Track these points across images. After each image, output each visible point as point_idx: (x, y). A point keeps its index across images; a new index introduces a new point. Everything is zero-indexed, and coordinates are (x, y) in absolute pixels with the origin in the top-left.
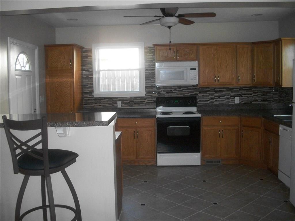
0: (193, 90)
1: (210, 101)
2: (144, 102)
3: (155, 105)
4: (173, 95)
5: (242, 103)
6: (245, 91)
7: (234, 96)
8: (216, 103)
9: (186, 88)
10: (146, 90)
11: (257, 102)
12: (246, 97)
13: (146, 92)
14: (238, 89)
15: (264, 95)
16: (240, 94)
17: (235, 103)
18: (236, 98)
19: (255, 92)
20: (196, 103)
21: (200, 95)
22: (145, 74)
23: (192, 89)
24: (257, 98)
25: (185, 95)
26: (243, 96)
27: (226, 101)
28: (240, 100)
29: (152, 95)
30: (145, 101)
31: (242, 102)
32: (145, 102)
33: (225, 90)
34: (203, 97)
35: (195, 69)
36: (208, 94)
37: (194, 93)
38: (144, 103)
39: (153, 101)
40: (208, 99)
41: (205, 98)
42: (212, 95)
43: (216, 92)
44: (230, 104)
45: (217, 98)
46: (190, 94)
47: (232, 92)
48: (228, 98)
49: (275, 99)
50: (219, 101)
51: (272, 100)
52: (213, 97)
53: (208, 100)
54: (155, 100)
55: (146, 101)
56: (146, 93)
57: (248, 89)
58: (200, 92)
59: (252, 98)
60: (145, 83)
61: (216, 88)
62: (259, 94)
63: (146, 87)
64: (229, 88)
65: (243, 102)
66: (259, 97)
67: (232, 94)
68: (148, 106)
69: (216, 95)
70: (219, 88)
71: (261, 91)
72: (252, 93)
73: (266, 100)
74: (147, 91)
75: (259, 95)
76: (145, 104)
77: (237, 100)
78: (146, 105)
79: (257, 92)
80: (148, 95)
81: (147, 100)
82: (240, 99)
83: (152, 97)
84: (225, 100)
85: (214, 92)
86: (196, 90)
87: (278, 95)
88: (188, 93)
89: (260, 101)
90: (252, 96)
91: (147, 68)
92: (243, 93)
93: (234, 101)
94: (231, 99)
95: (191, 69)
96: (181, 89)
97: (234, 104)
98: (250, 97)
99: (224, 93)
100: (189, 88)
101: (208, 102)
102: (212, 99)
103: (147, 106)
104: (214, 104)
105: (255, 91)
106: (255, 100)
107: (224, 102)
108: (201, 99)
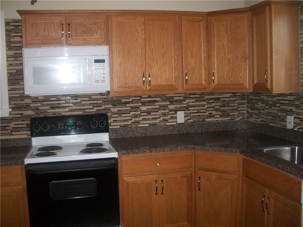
0: (101, 102)
1: (133, 121)
2: (7, 128)
3: (29, 132)
4: (65, 112)
5: (189, 121)
6: (194, 100)
7: (176, 111)
8: (144, 124)
9: (88, 99)
10: (10, 104)
11: (214, 119)
12: (196, 111)
13: (12, 108)
14: (182, 98)
15: (224, 106)
16: (186, 105)
17: (177, 122)
18: (178, 112)
19: (210, 101)
20: (108, 125)
21: (115, 110)
22: (8, 73)
23: (99, 100)
24: (214, 113)
25: (87, 110)
26: (190, 108)
27: (161, 119)
28: (185, 116)
29: (23, 114)
30: (9, 125)
31: (188, 119)
32: (11, 128)
33: (159, 99)
34: (120, 113)
35: (103, 61)
36: (129, 108)
37: (103, 107)
38: (8, 130)
39: (25, 126)
40: (130, 116)
41: (123, 115)
42: (136, 109)
43: (144, 104)
44: (167, 124)
45: (146, 114)
46: (95, 109)
47: (172, 103)
48: (164, 115)
49: (241, 112)
50: (148, 119)
51: (237, 113)
52: (139, 113)
53: (130, 118)
54: (29, 122)
55: (12, 125)
56: (10, 110)
57: (198, 96)
58: (114, 105)
59: (206, 112)
60: (9, 90)
61: (143, 97)
62: (217, 104)
63: (10, 99)
64: (167, 95)
65: (190, 119)
66: (217, 110)
67: (172, 107)
68: (16, 135)
69: (144, 108)
70: (149, 97)
71: (218, 99)
72: (206, 103)
73: (228, 115)
74: (14, 106)
75: (216, 107)
76: (10, 132)
77: (181, 118)
78: (13, 133)
79: (213, 101)
80: (14, 114)
81: (13, 123)
82: (186, 115)
83: (23, 117)
84: (160, 118)
85: (141, 104)
86: (106, 102)
87: (245, 106)
88: (91, 107)
89: (218, 116)
90: (206, 109)
91: (12, 61)
92: (190, 104)
93: (176, 118)
94: (169, 116)
95: (96, 61)
96: (79, 100)
97: (175, 123)
98: (202, 111)
99: (158, 105)
100: (93, 97)
101: (130, 122)
102: (136, 116)
103: (13, 135)
104: (139, 126)
105: (211, 99)
106: (211, 116)
107: (158, 120)
108: (117, 117)
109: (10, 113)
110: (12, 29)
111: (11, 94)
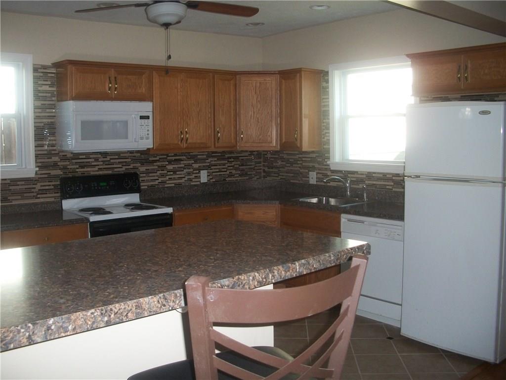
0: (130, 160)
1: (160, 181)
2: (33, 190)
3: (59, 195)
4: (93, 171)
5: (211, 180)
6: (216, 159)
7: (199, 170)
8: (170, 184)
9: (117, 157)
10: (36, 162)
11: (234, 179)
12: (218, 170)
13: (38, 167)
14: (205, 156)
15: (243, 165)
16: (208, 164)
17: (200, 181)
18: (201, 171)
19: (230, 160)
20: (139, 186)
21: (143, 169)
22: (35, 127)
23: (128, 158)
24: (234, 172)
25: (116, 170)
26: (212, 167)
27: (186, 179)
28: (208, 176)
29: (50, 174)
30: (34, 186)
31: (210, 179)
32: (37, 190)
33: (185, 157)
34: (148, 172)
35: (148, 117)
36: (157, 167)
37: (131, 167)
38: (33, 192)
39: (52, 187)
40: (157, 176)
41: (151, 175)
42: (162, 168)
43: (170, 162)
44: (192, 183)
45: (172, 173)
46: (124, 168)
47: (196, 162)
48: (189, 174)
49: (258, 171)
50: (174, 179)
51: (254, 173)
52: (166, 172)
53: (157, 178)
54: (58, 183)
55: (38, 187)
56: (37, 169)
57: (219, 154)
58: (142, 164)
59: (226, 171)
60: (35, 147)
61: (170, 155)
62: (236, 163)
63: (37, 156)
64: (191, 154)
65: (212, 179)
66: (236, 169)
67: (196, 166)
68: (42, 198)
69: (170, 167)
70: (175, 155)
71: (237, 158)
72: (226, 162)
73: (246, 174)
74: (40, 164)
75: (235, 166)
76: (35, 194)
77: (204, 177)
78: (39, 196)
79: (233, 160)
80: (41, 174)
81: (39, 184)
82: (209, 174)
83: (50, 178)
84: (184, 177)
85: (167, 163)
86: (135, 160)
87: (262, 165)
88: (120, 166)
89: (238, 175)
90: (226, 168)
91: (40, 113)
92: (212, 162)
93: (199, 177)
94: (194, 175)
95: (142, 117)
96: (108, 158)
97: (198, 183)
98: (223, 170)
99: (183, 164)
100: (122, 155)
101: (157, 182)
102: (163, 176)
103: (39, 198)
104: (166, 186)
105: (230, 158)
106: (231, 175)
107: (183, 180)
108: (144, 177)
109: (36, 173)
110: (40, 76)
111: (38, 151)
